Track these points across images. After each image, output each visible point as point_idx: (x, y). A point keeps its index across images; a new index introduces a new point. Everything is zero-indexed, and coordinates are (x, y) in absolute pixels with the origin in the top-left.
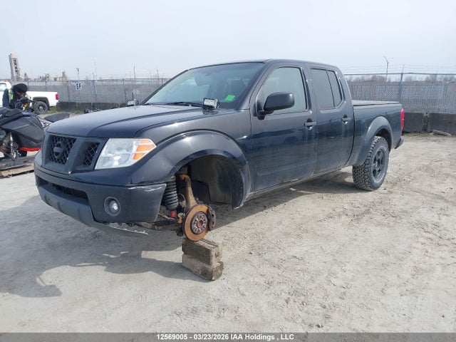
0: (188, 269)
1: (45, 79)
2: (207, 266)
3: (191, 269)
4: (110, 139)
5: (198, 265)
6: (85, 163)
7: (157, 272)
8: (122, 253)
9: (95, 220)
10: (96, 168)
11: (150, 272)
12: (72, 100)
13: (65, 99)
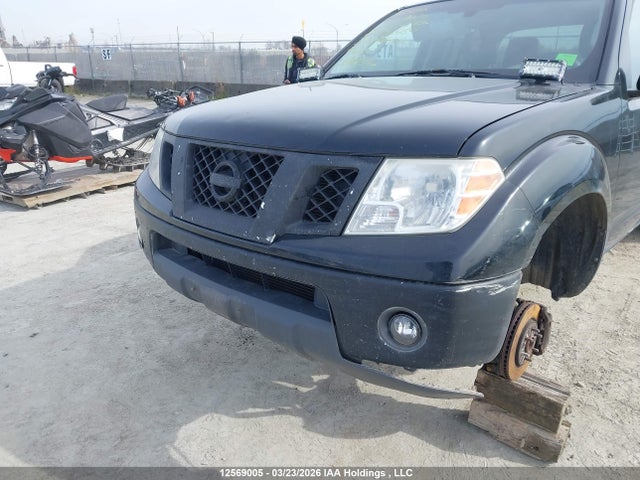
0: (486, 432)
1: (45, 45)
2: (543, 435)
3: (495, 432)
4: (387, 161)
5: (520, 429)
6: (306, 217)
7: (418, 434)
8: (316, 378)
9: (345, 356)
10: (347, 232)
11: (400, 433)
12: (97, 76)
13: (86, 75)
